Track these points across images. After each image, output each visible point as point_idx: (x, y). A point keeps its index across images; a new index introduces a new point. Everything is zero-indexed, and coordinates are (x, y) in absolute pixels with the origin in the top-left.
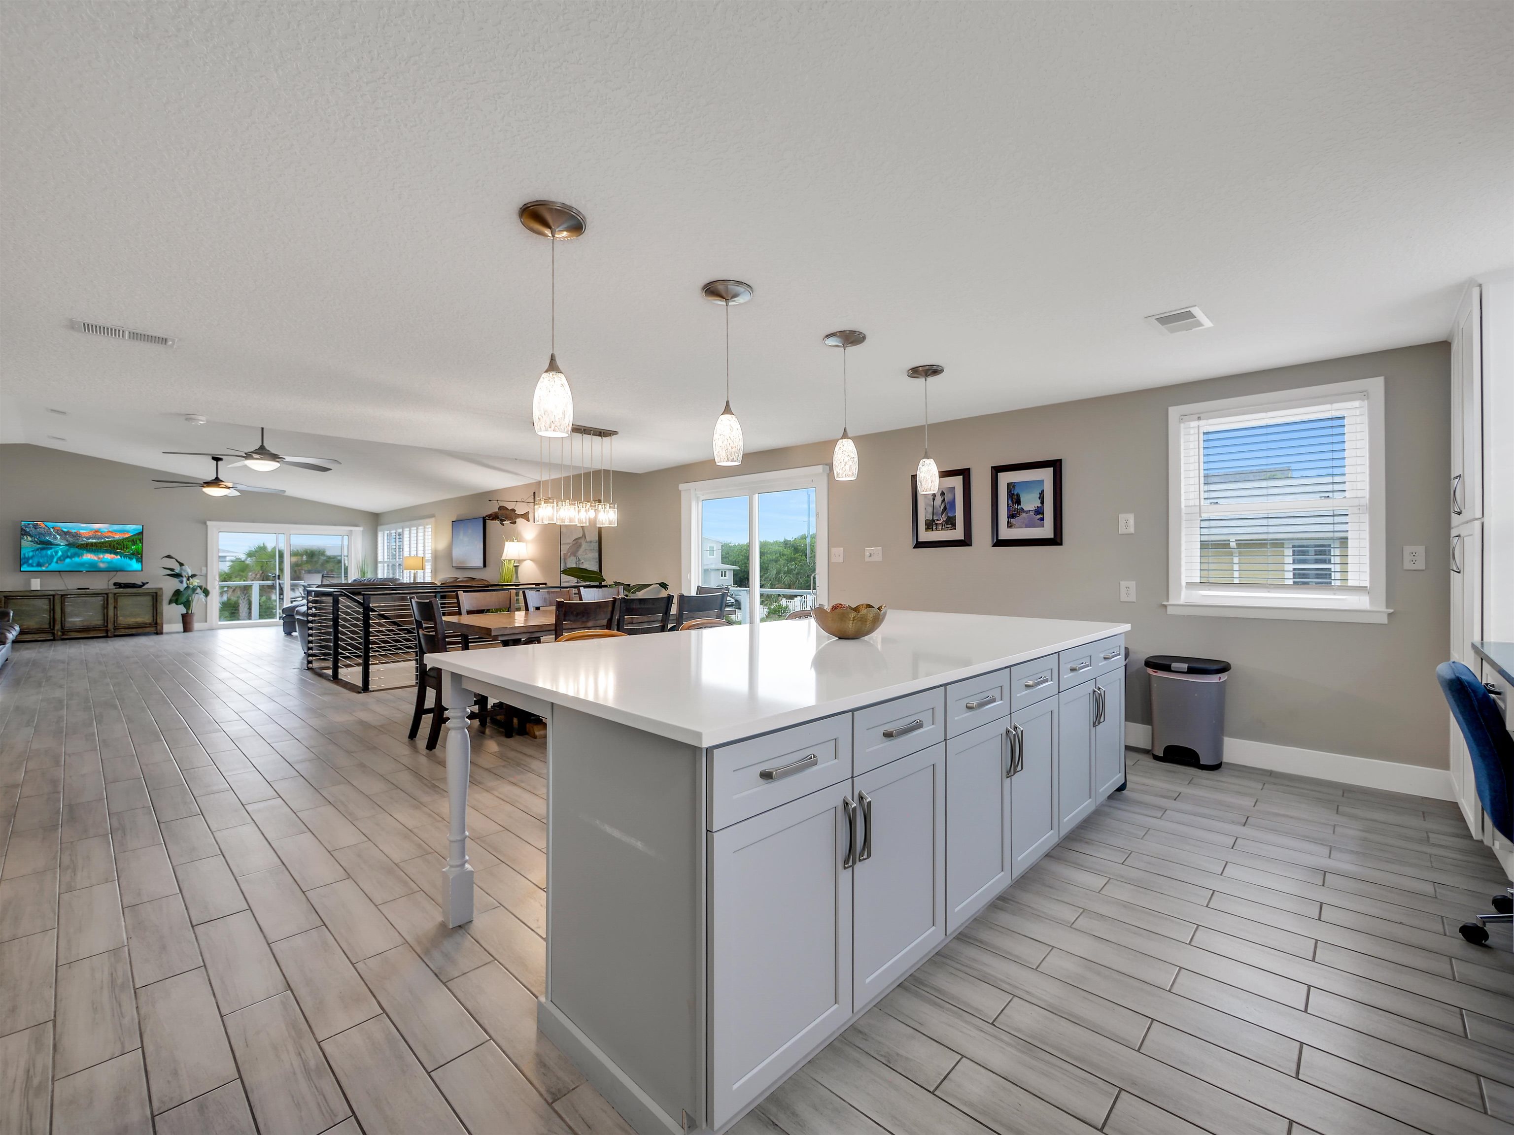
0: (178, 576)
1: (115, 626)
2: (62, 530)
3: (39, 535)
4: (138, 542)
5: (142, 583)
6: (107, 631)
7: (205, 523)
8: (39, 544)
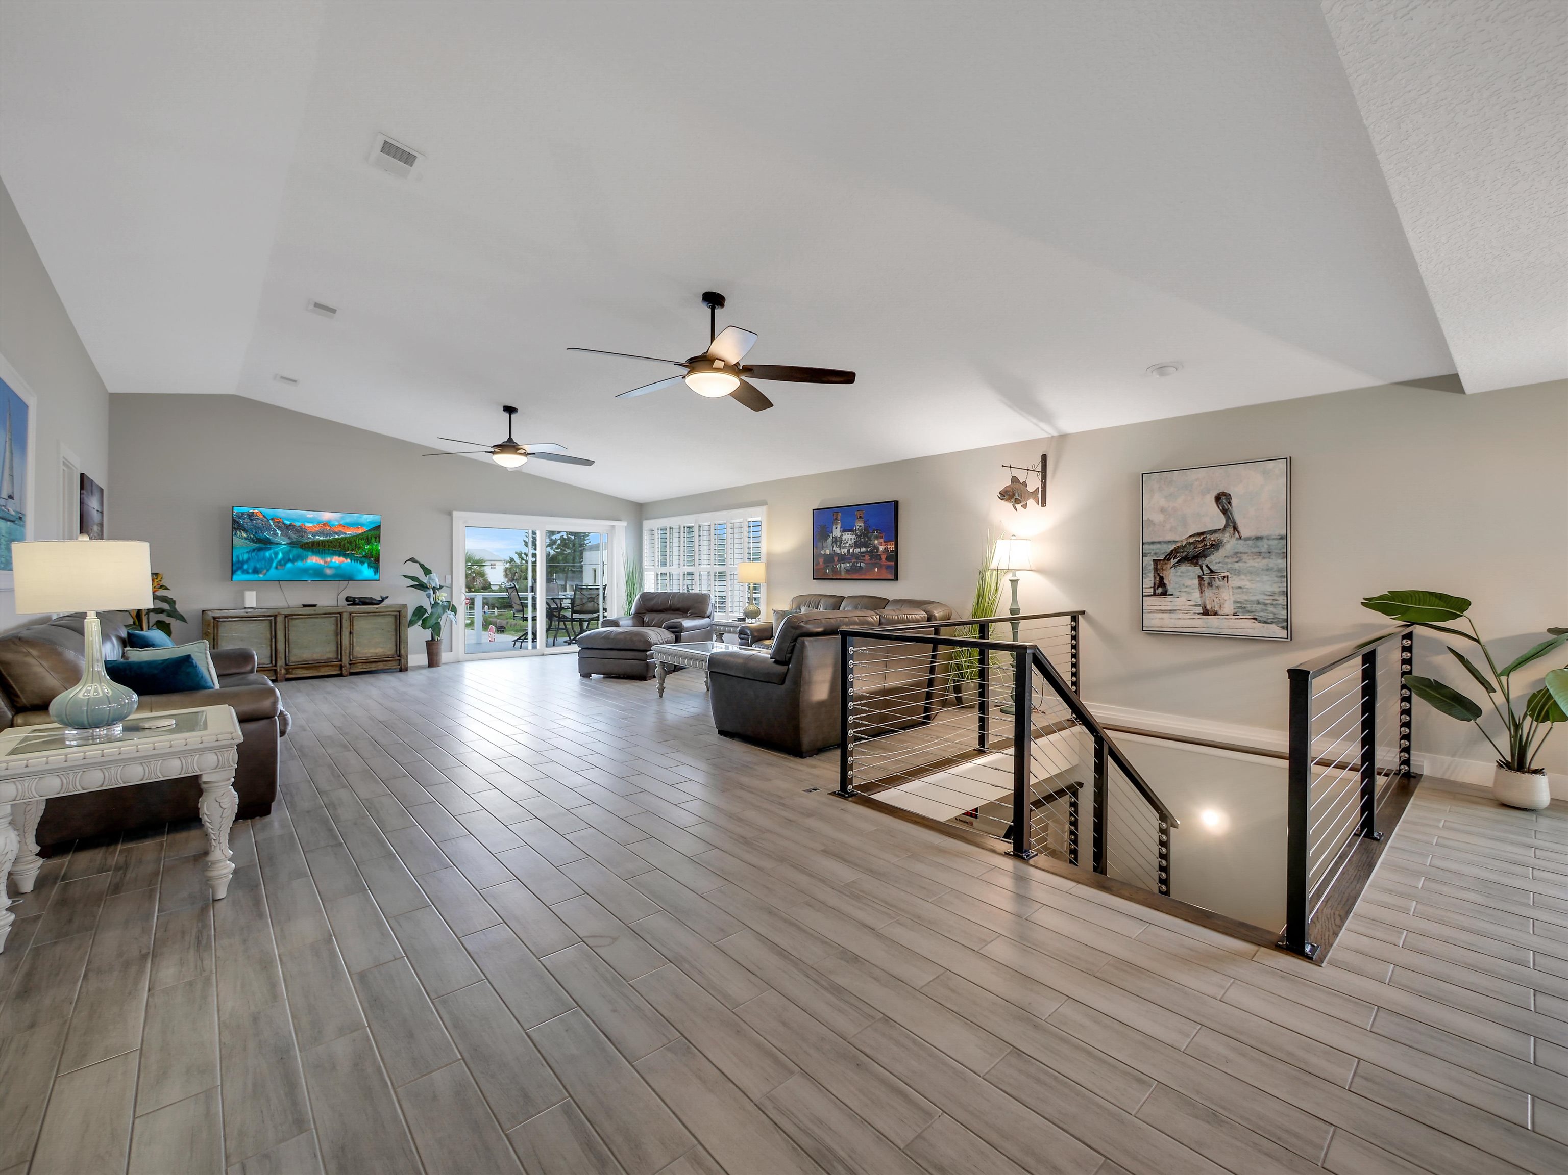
0: (421, 586)
1: (350, 660)
2: (284, 523)
3: (255, 530)
4: (373, 540)
5: (381, 597)
6: (341, 667)
7: (450, 514)
8: (256, 543)
